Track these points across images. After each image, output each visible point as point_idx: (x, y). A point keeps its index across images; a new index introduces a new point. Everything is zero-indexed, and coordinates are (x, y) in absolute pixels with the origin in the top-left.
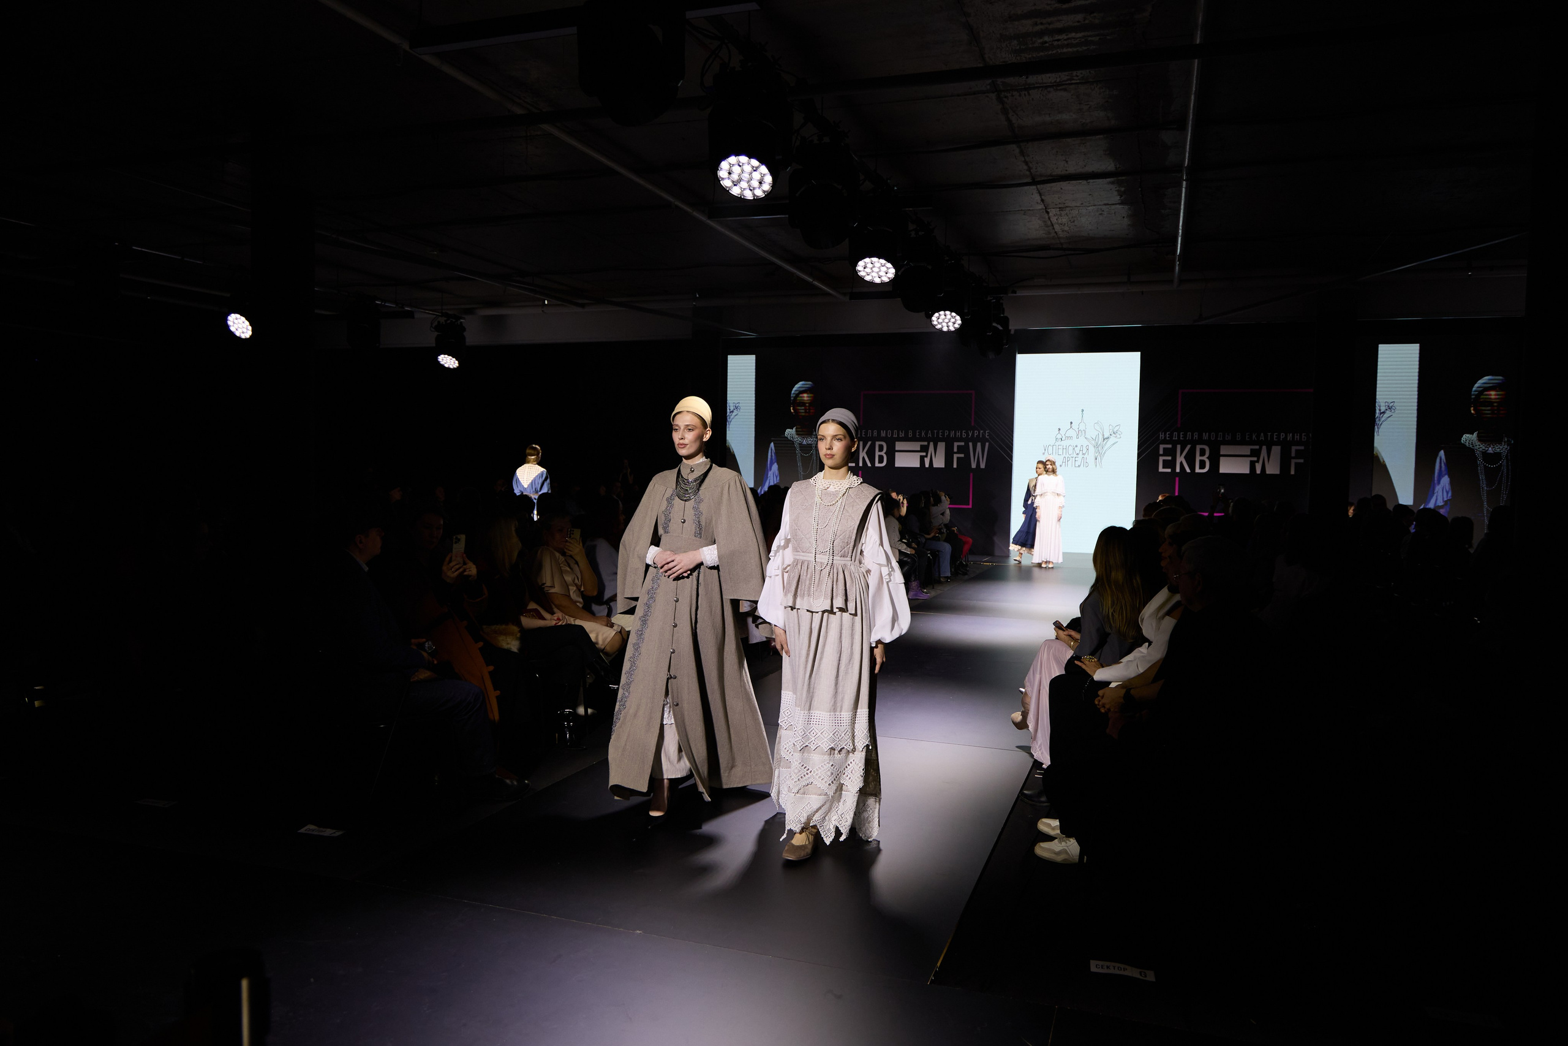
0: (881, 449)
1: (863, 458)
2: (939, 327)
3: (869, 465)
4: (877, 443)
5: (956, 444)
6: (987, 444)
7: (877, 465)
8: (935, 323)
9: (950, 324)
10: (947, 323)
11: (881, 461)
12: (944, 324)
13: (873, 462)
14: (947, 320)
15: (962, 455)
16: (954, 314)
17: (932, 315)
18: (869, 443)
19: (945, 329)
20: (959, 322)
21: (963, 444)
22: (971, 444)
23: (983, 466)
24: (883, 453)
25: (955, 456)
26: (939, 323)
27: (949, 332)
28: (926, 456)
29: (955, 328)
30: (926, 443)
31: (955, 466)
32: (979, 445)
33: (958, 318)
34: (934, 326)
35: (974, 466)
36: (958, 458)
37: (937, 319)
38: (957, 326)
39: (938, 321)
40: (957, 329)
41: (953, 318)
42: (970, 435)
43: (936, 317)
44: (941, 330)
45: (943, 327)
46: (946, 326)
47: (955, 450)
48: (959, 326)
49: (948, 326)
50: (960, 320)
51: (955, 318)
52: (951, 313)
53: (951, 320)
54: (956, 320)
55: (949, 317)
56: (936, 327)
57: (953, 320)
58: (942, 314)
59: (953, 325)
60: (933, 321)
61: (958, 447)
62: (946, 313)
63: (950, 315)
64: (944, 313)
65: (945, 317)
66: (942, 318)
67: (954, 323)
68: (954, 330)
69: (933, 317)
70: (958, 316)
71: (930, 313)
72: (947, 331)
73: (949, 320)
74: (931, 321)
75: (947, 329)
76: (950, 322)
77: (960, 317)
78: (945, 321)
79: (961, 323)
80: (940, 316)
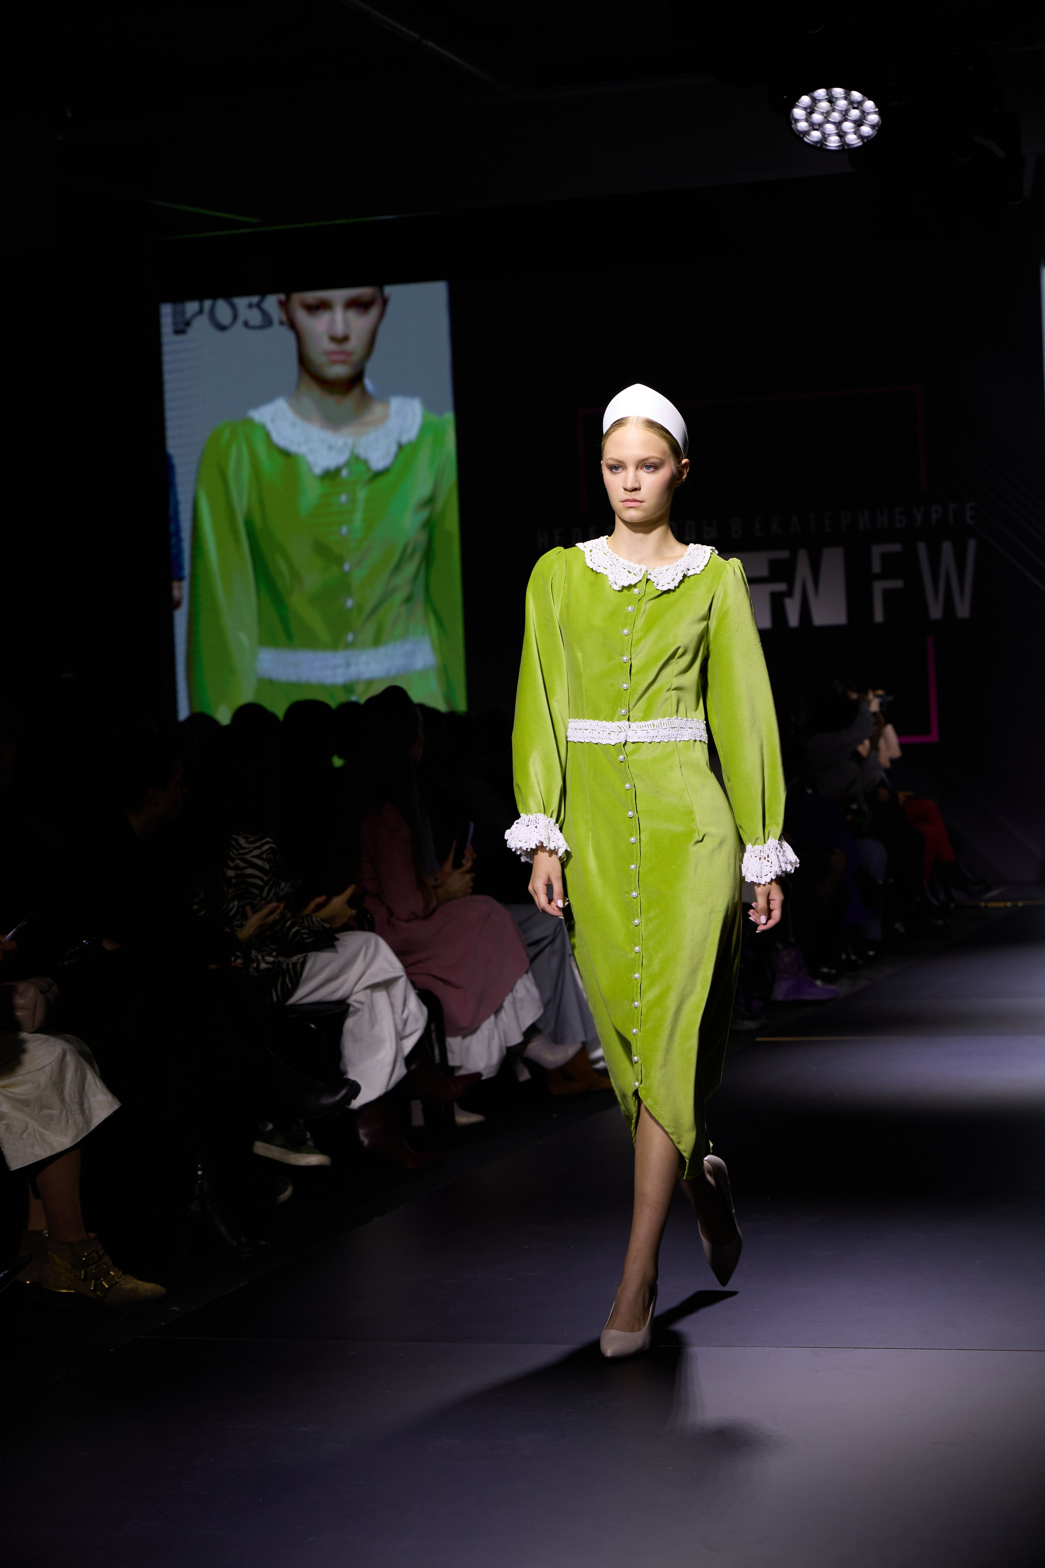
2: (816, 135)
5: (877, 551)
6: (972, 544)
8: (803, 125)
9: (848, 126)
10: (839, 124)
12: (830, 128)
14: (836, 116)
15: (898, 584)
16: (856, 95)
17: (793, 103)
19: (833, 142)
20: (874, 118)
21: (896, 548)
22: (922, 547)
23: (963, 610)
25: (878, 587)
26: (814, 126)
27: (845, 148)
28: (789, 593)
30: (784, 554)
31: (879, 617)
32: (947, 548)
33: (869, 105)
34: (800, 136)
35: (936, 612)
36: (886, 593)
37: (807, 115)
38: (869, 132)
39: (811, 119)
40: (870, 139)
41: (855, 106)
42: (919, 518)
43: (805, 109)
44: (821, 147)
45: (826, 136)
46: (836, 133)
47: (877, 568)
48: (875, 131)
49: (841, 134)
50: (875, 113)
51: (862, 106)
52: (848, 91)
53: (849, 114)
54: (864, 114)
55: (844, 105)
56: (805, 139)
57: (855, 113)
58: (821, 98)
59: (857, 127)
60: (797, 121)
61: (885, 557)
62: (833, 93)
63: (846, 98)
64: (828, 94)
65: (831, 106)
66: (822, 111)
67: (860, 123)
68: (861, 144)
69: (794, 108)
70: (869, 100)
71: (785, 97)
72: (841, 148)
73: (844, 115)
74: (790, 121)
75: (840, 141)
76: (846, 120)
77: (877, 105)
78: (831, 117)
79: (880, 122)
80: (816, 104)
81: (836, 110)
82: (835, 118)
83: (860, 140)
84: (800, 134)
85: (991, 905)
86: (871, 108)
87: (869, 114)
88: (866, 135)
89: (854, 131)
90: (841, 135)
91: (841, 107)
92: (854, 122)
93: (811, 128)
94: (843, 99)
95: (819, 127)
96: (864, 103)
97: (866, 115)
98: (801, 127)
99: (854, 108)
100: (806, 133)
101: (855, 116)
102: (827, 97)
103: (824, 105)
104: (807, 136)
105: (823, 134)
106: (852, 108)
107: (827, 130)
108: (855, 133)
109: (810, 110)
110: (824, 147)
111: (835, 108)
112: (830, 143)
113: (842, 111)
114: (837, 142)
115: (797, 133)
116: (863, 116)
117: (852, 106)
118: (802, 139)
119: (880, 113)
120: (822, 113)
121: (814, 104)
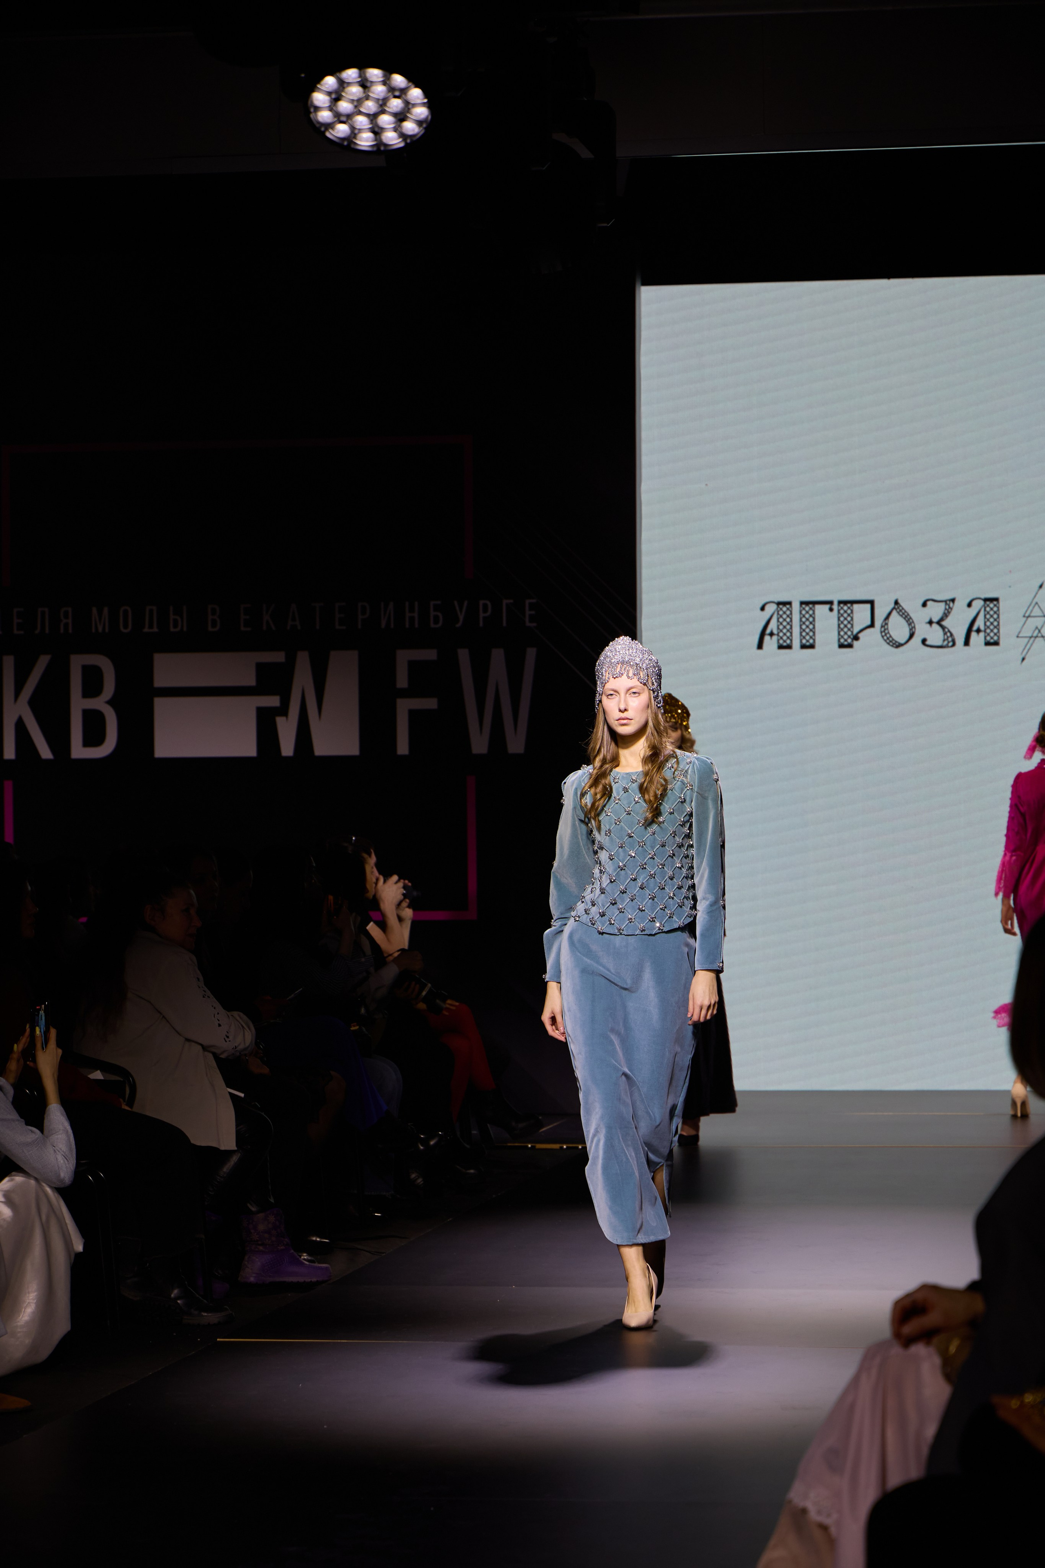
0: (92, 688)
1: (20, 726)
2: (342, 129)
3: (45, 753)
4: (77, 663)
5: (403, 657)
6: (531, 654)
7: (79, 751)
8: (325, 116)
9: (385, 120)
10: (373, 117)
11: (93, 737)
12: (361, 121)
13: (59, 742)
14: (370, 106)
15: (431, 703)
16: (398, 80)
17: (313, 85)
18: (43, 661)
19: (365, 140)
20: (421, 112)
21: (431, 655)
22: (464, 655)
23: (516, 744)
24: (99, 703)
25: (404, 707)
26: (340, 118)
27: (380, 149)
28: (283, 710)
29: (403, 136)
30: (278, 657)
31: (403, 748)
32: (498, 657)
33: (416, 93)
34: (320, 129)
35: (479, 744)
36: (414, 716)
37: (331, 102)
38: (413, 130)
39: (336, 107)
40: (415, 139)
41: (397, 93)
42: (461, 618)
43: (329, 94)
44: (349, 145)
45: (356, 131)
46: (370, 128)
47: (402, 681)
48: (421, 128)
49: (376, 129)
50: (423, 104)
51: (405, 94)
52: (388, 74)
53: (388, 104)
54: (408, 105)
55: (382, 92)
56: (328, 134)
57: (396, 104)
58: (350, 81)
59: (399, 123)
60: (317, 109)
61: (412, 665)
62: (368, 75)
63: (384, 83)
64: (360, 76)
65: (364, 92)
66: (351, 98)
67: (402, 117)
68: (402, 145)
69: (313, 91)
70: (416, 86)
71: (303, 75)
72: (375, 149)
73: (381, 106)
74: (308, 108)
75: (374, 139)
76: (383, 112)
77: (426, 94)
78: (363, 106)
79: (430, 117)
80: (344, 88)
81: (370, 98)
82: (369, 107)
83: (400, 140)
84: (320, 127)
85: (538, 1146)
86: (418, 98)
87: (414, 105)
88: (410, 133)
89: (394, 127)
90: (377, 131)
91: (378, 94)
92: (395, 115)
93: (336, 119)
94: (381, 83)
95: (346, 118)
96: (408, 91)
97: (410, 106)
98: (322, 117)
99: (395, 97)
100: (329, 126)
101: (397, 107)
102: (359, 80)
103: (355, 90)
104: (331, 131)
105: (352, 128)
106: (392, 96)
107: (358, 123)
108: (395, 130)
109: (336, 97)
110: (352, 146)
111: (369, 95)
112: (361, 141)
113: (378, 99)
114: (370, 140)
115: (318, 125)
116: (406, 109)
117: (393, 93)
118: (324, 133)
119: (430, 105)
120: (352, 101)
121: (341, 88)
